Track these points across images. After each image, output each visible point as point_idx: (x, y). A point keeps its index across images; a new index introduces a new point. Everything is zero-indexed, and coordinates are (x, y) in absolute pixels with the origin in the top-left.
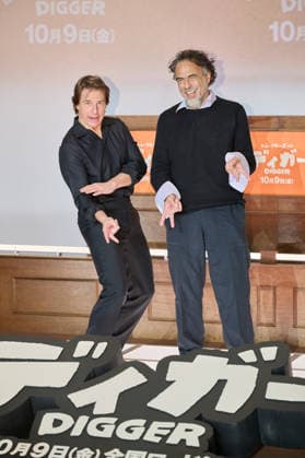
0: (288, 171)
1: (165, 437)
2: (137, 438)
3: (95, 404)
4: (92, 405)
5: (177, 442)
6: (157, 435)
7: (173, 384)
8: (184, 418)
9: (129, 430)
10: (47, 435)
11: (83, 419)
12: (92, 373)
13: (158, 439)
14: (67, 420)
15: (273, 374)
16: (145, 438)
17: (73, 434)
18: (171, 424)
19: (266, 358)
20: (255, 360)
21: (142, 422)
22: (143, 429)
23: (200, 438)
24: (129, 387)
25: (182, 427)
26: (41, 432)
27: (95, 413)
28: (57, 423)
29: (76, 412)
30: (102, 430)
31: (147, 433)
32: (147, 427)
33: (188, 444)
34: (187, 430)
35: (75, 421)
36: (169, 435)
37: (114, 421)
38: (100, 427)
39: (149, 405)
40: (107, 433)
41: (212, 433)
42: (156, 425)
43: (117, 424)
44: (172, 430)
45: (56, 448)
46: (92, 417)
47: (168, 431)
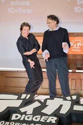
0: (79, 48)
1: (46, 120)
2: (38, 121)
3: (27, 111)
4: (26, 112)
5: (49, 122)
6: (44, 120)
7: (48, 106)
8: (51, 115)
9: (36, 118)
10: (14, 120)
11: (24, 116)
12: (26, 103)
13: (44, 121)
14: (19, 116)
15: (75, 103)
16: (41, 121)
17: (21, 120)
18: (48, 117)
19: (73, 99)
20: (70, 99)
21: (40, 116)
22: (40, 118)
23: (55, 120)
24: (36, 107)
25: (51, 117)
26: (12, 119)
27: (27, 114)
28: (17, 117)
29: (22, 114)
30: (29, 118)
31: (41, 119)
32: (41, 117)
33: (52, 122)
34: (52, 118)
35: (22, 116)
36: (47, 120)
37: (32, 116)
38: (28, 118)
39: (42, 112)
40: (30, 119)
41: (59, 119)
42: (43, 117)
43: (33, 117)
44: (48, 118)
45: (16, 123)
46: (26, 115)
47: (47, 119)
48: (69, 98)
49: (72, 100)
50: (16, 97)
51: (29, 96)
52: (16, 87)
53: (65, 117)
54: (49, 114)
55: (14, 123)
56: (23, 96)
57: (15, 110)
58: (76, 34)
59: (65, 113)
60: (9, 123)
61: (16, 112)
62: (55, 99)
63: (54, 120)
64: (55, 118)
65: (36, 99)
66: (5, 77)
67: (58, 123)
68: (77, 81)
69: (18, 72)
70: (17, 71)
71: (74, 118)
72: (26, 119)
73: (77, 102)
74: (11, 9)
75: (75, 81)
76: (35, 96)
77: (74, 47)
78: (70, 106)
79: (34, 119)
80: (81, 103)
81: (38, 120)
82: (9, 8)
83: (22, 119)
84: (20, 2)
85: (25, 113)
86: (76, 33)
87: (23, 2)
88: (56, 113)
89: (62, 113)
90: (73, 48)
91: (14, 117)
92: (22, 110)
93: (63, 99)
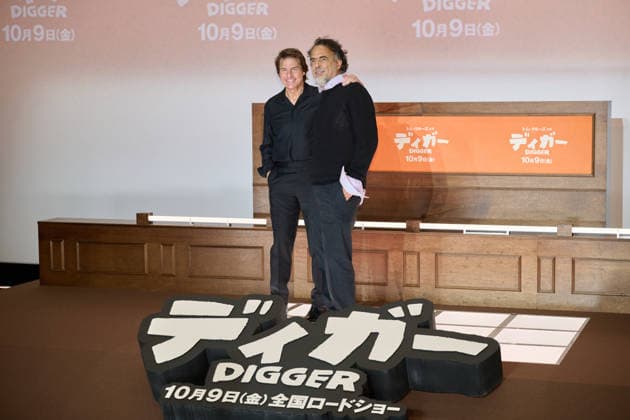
1: (324, 383)
2: (300, 384)
3: (262, 354)
4: (260, 355)
5: (334, 387)
6: (317, 381)
7: (330, 338)
8: (341, 366)
9: (293, 377)
10: (220, 382)
11: (252, 368)
12: (260, 327)
13: (318, 385)
14: (238, 369)
15: (419, 327)
16: (307, 384)
17: (243, 381)
18: (330, 372)
19: (413, 313)
20: (403, 315)
21: (304, 370)
22: (305, 376)
23: (354, 383)
24: (292, 339)
25: (339, 374)
26: (215, 379)
27: (263, 362)
28: (229, 371)
29: (245, 362)
30: (269, 377)
31: (309, 380)
32: (308, 374)
33: (345, 389)
34: (344, 377)
35: (245, 370)
36: (328, 381)
37: (279, 369)
38: (267, 375)
39: (310, 355)
40: (273, 380)
41: (365, 380)
42: (316, 373)
43: (282, 372)
44: (331, 377)
45: (228, 393)
46: (260, 366)
47: (327, 378)
48: (397, 312)
49: (407, 318)
50: (228, 309)
51: (268, 305)
52: (226, 278)
53: (386, 372)
54: (335, 362)
55: (220, 392)
56: (251, 306)
57: (226, 351)
58: (419, 106)
59: (385, 360)
60: (204, 391)
61: (226, 358)
62: (354, 314)
63: (349, 380)
64: (354, 377)
65: (291, 314)
66: (192, 246)
67: (364, 390)
68: (422, 257)
69: (231, 228)
70: (228, 226)
71: (415, 376)
72: (260, 378)
73: (424, 325)
74: (209, 29)
75: (416, 257)
76: (290, 305)
77: (414, 148)
78: (401, 338)
79: (286, 380)
80: (438, 328)
81: (298, 382)
82: (204, 25)
83: (246, 379)
84: (239, 6)
85: (256, 360)
86: (421, 104)
87: (246, 6)
88: (357, 360)
89: (377, 359)
90: (411, 151)
91: (220, 374)
92: (248, 350)
93: (378, 315)
